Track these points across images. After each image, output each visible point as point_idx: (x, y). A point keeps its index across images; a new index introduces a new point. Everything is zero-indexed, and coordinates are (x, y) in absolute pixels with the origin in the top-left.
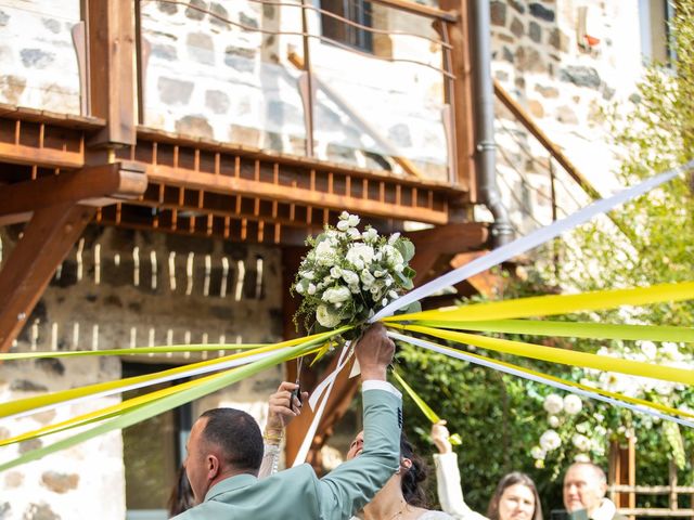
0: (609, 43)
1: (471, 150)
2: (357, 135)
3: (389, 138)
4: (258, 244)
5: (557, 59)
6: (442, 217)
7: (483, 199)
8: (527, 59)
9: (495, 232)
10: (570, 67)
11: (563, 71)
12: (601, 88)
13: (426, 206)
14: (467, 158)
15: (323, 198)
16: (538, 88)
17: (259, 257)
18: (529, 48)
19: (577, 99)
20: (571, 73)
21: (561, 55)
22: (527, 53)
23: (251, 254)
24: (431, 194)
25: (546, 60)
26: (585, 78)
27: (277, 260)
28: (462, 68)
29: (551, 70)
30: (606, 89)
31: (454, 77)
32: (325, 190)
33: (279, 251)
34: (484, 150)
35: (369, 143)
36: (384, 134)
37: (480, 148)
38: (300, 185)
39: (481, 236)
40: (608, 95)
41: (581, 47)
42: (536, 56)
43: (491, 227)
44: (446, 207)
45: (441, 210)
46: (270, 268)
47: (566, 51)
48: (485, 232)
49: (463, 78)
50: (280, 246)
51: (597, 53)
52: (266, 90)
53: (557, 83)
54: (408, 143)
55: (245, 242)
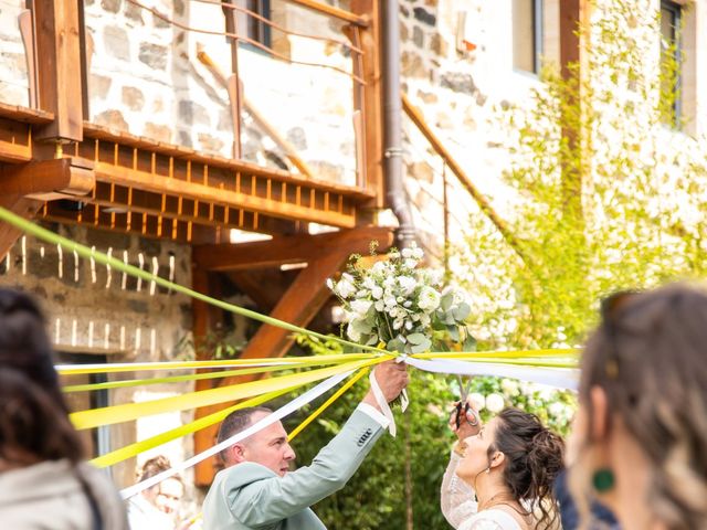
0: (483, 49)
1: (379, 157)
2: (259, 136)
3: (288, 140)
4: (171, 240)
5: (436, 64)
6: (349, 221)
7: (389, 204)
8: (411, 64)
9: (401, 237)
10: (449, 73)
11: (442, 76)
12: (476, 94)
13: (336, 210)
14: (375, 165)
15: (247, 200)
16: (420, 93)
17: (171, 254)
18: (413, 53)
19: (454, 105)
20: (450, 79)
21: (441, 60)
22: (411, 58)
23: (164, 250)
24: (341, 198)
25: (428, 65)
26: (462, 84)
27: (187, 257)
28: (373, 74)
29: (431, 76)
30: (479, 96)
31: (364, 83)
32: (248, 192)
33: (189, 249)
34: (392, 157)
35: (269, 144)
36: (283, 135)
37: (388, 154)
38: (227, 188)
39: (387, 240)
40: (481, 101)
41: (460, 52)
42: (418, 60)
43: (396, 232)
44: (354, 212)
45: (349, 214)
46: (181, 265)
47: (446, 57)
48: (391, 236)
49: (374, 84)
50: (190, 243)
51: (473, 59)
52: (177, 89)
53: (436, 89)
54: (303, 145)
55: (159, 240)
